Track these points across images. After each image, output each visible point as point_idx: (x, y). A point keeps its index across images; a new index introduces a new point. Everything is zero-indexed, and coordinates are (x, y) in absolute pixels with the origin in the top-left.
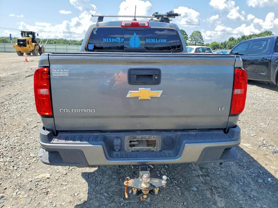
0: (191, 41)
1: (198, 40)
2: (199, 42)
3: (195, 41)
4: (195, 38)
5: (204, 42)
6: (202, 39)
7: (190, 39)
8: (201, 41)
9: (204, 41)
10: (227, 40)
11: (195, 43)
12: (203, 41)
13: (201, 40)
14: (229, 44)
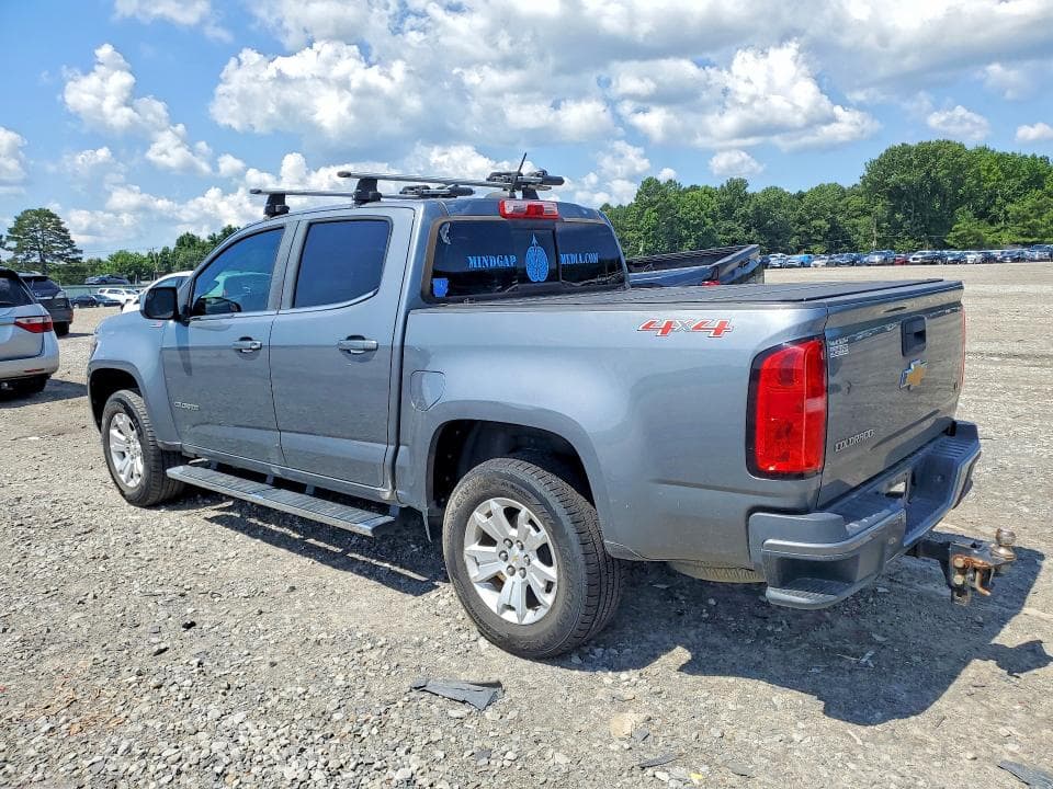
0: (18, 251)
1: (53, 247)
2: (60, 257)
3: (40, 250)
4: (35, 239)
5: (79, 255)
6: (71, 244)
7: (13, 244)
8: (69, 250)
9: (81, 252)
10: (172, 246)
11: (42, 260)
12: (75, 251)
13: (65, 248)
14: (182, 258)
